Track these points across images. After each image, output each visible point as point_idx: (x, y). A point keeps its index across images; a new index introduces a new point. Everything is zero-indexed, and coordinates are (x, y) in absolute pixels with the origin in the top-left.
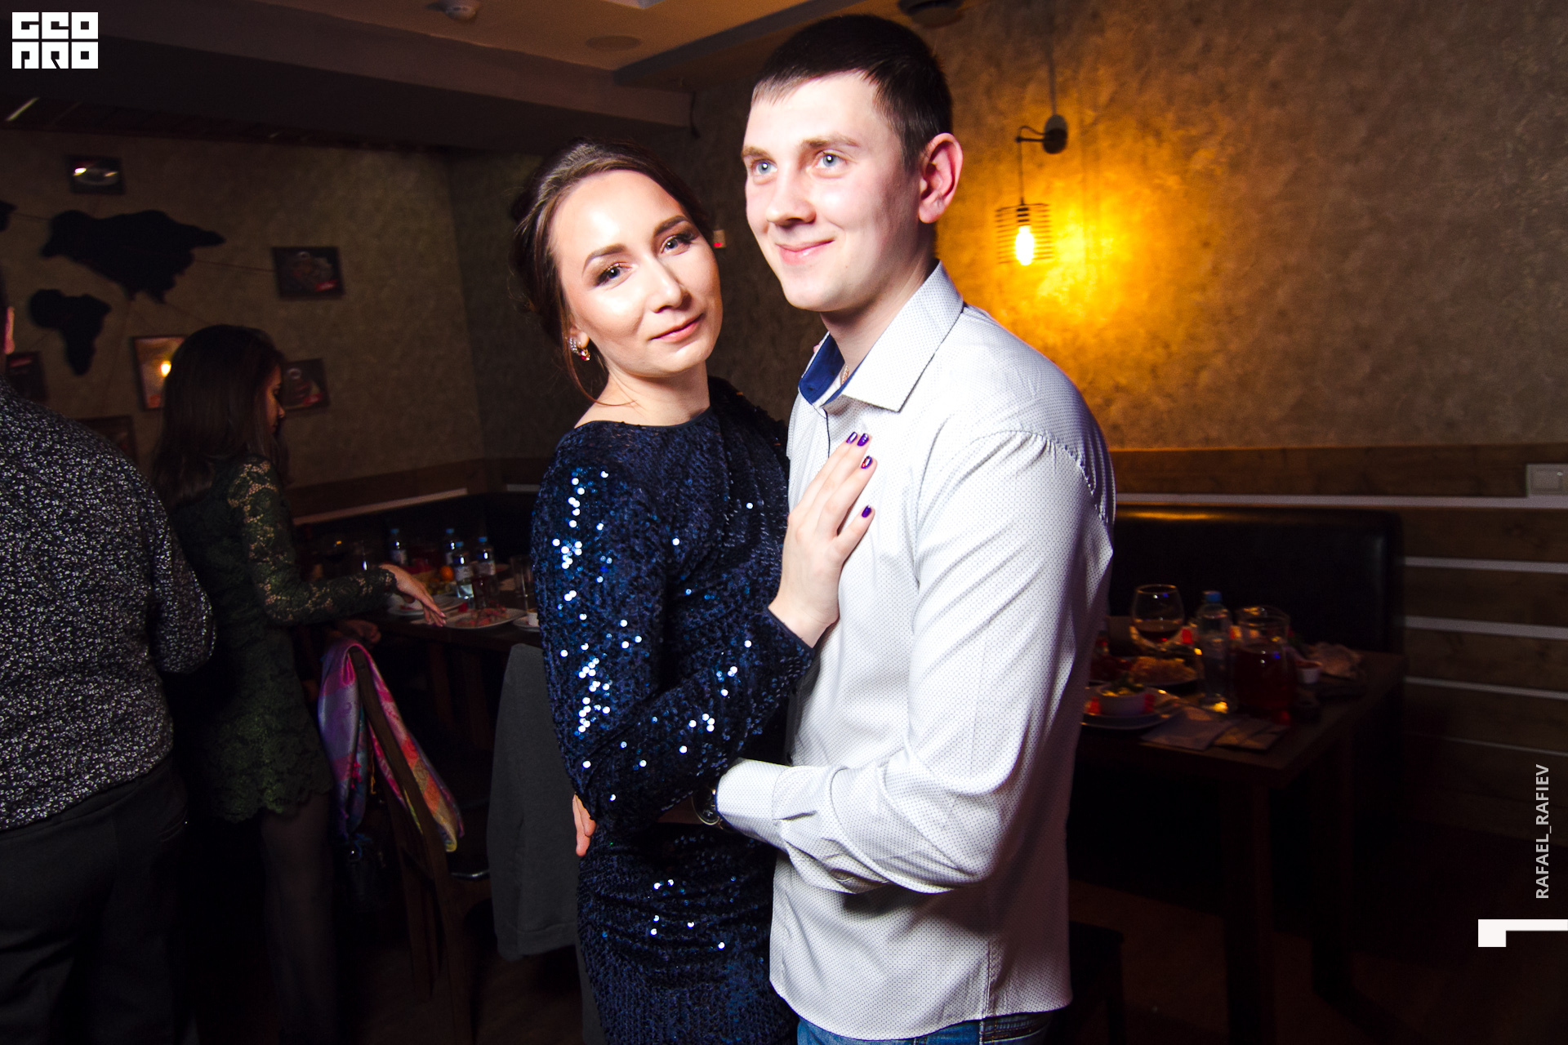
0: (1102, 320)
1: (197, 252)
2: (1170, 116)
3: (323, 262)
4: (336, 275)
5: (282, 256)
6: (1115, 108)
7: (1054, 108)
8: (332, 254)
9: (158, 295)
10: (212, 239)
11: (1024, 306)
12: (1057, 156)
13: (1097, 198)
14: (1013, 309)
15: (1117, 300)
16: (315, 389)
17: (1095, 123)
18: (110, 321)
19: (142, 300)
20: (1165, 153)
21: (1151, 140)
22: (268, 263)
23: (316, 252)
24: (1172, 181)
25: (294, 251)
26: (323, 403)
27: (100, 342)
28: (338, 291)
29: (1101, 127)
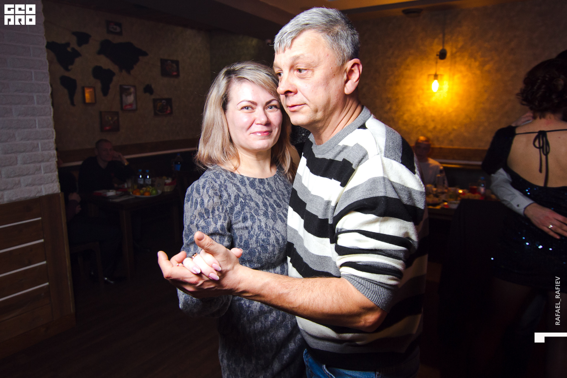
0: (451, 110)
1: (140, 58)
2: (480, 53)
3: (174, 65)
4: (178, 71)
5: (163, 62)
6: (462, 49)
7: (443, 46)
8: (177, 63)
9: (128, 71)
10: (145, 54)
11: (426, 104)
12: (442, 61)
13: (454, 75)
14: (422, 104)
15: (456, 104)
16: (169, 108)
17: (456, 53)
18: (115, 79)
19: (124, 73)
20: (477, 64)
21: (473, 60)
22: (159, 64)
23: (173, 61)
24: (478, 72)
25: (166, 60)
26: (171, 113)
27: (111, 86)
28: (178, 76)
29: (458, 54)
